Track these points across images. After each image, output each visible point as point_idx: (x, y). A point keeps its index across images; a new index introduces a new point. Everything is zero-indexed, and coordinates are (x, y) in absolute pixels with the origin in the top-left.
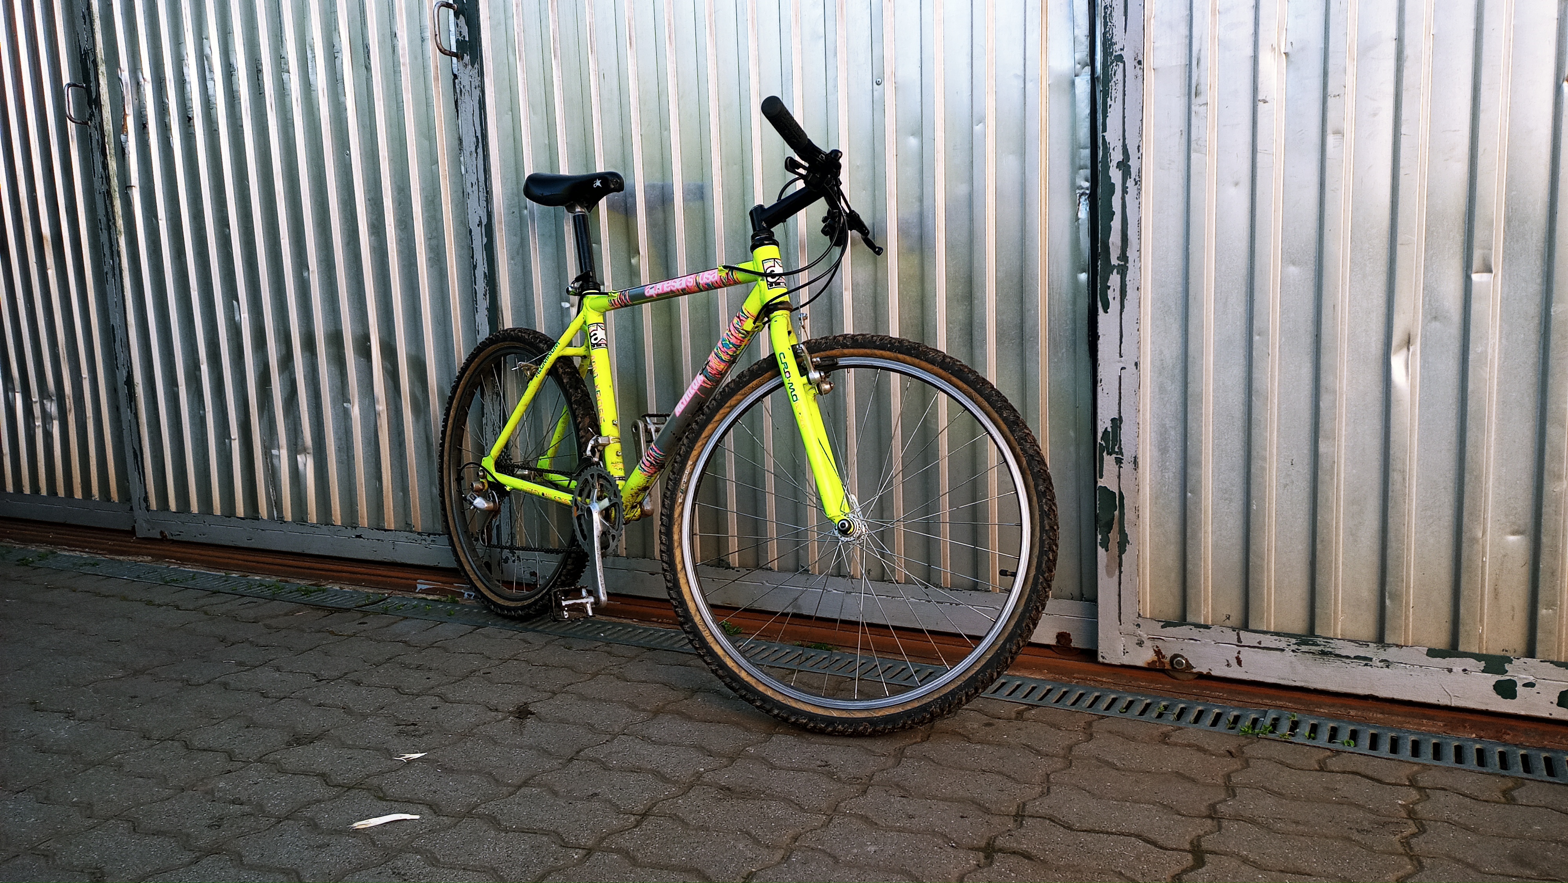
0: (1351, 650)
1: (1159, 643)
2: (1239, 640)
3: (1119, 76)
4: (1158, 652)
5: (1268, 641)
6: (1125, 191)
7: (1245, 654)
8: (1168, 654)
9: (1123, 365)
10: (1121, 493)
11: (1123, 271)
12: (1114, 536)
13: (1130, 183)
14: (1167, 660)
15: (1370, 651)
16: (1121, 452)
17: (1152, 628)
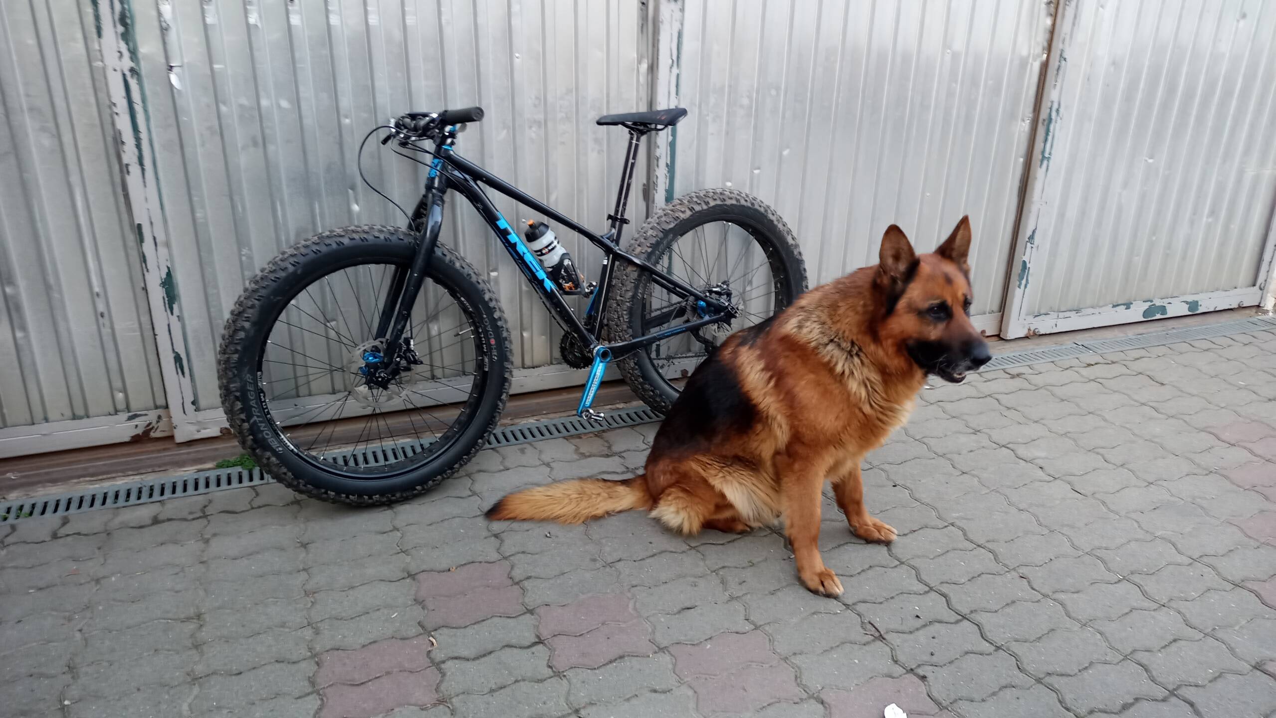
0: (1091, 311)
1: (1031, 325)
2: (1056, 316)
4: (1029, 330)
5: (1067, 314)
6: (1056, 122)
7: (1060, 322)
8: (1032, 329)
10: (1030, 262)
11: (1049, 159)
12: (1024, 282)
13: (1059, 119)
14: (1031, 332)
15: (1096, 311)
16: (1033, 244)
17: (1030, 319)
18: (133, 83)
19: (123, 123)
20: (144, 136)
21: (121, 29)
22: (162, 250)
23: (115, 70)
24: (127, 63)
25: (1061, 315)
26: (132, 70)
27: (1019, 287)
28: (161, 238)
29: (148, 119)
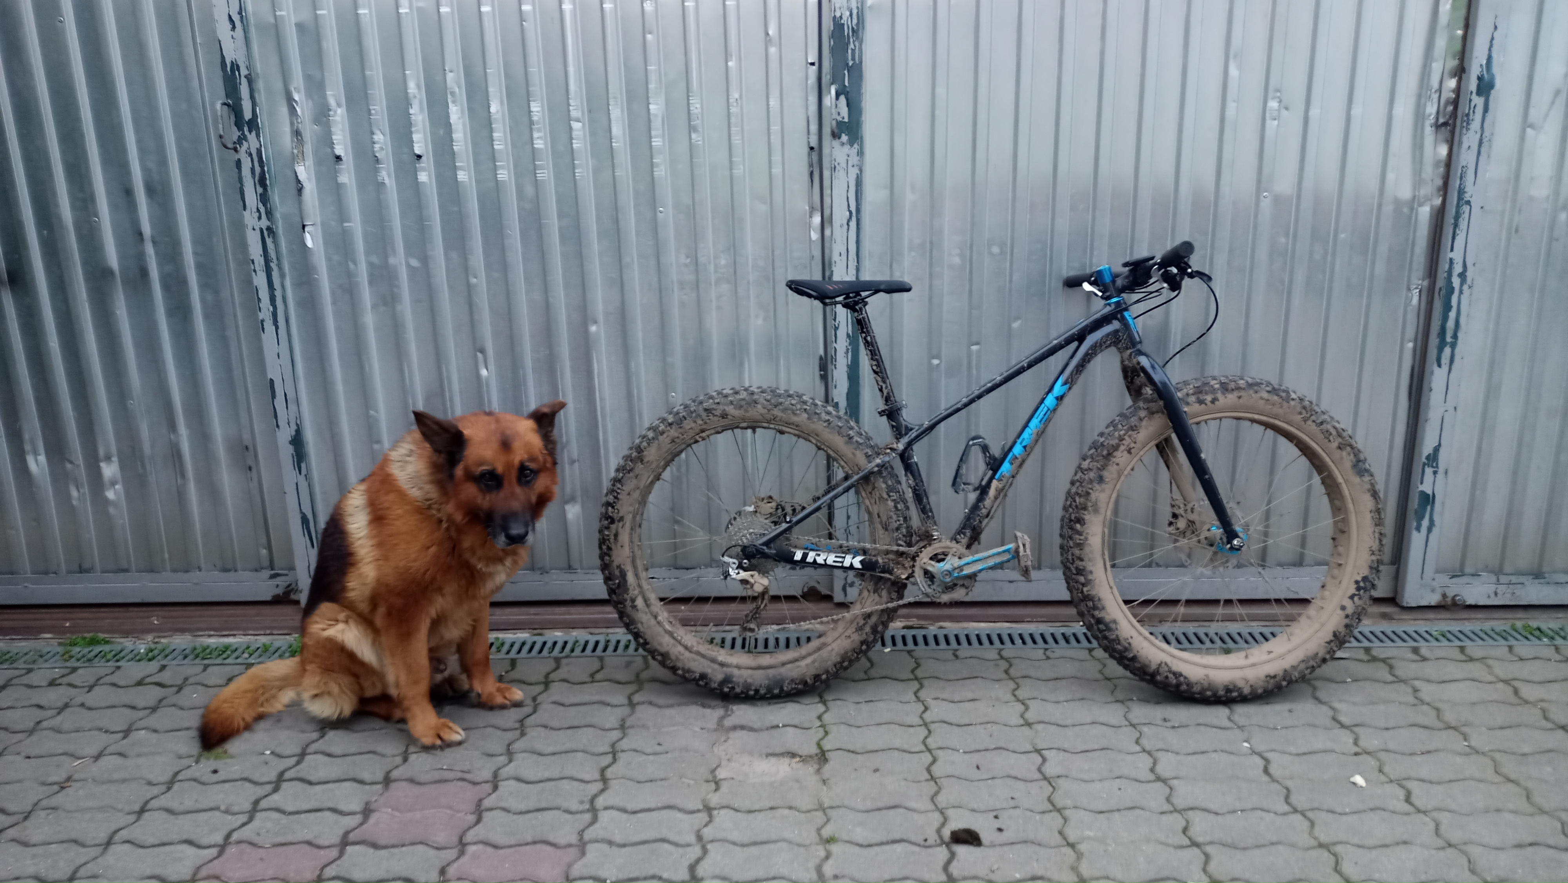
1: (1446, 590)
2: (1498, 582)
3: (1466, 215)
4: (1444, 596)
5: (1517, 579)
6: (1461, 292)
7: (1502, 590)
8: (1450, 596)
9: (1446, 409)
10: (1434, 494)
12: (1425, 523)
14: (1449, 600)
16: (1437, 467)
17: (1443, 579)
18: (269, 241)
19: (260, 280)
20: (278, 294)
21: (260, 190)
22: (292, 407)
23: (254, 229)
24: (264, 223)
25: (1504, 579)
26: (269, 229)
27: (1418, 529)
28: (291, 395)
29: (282, 276)
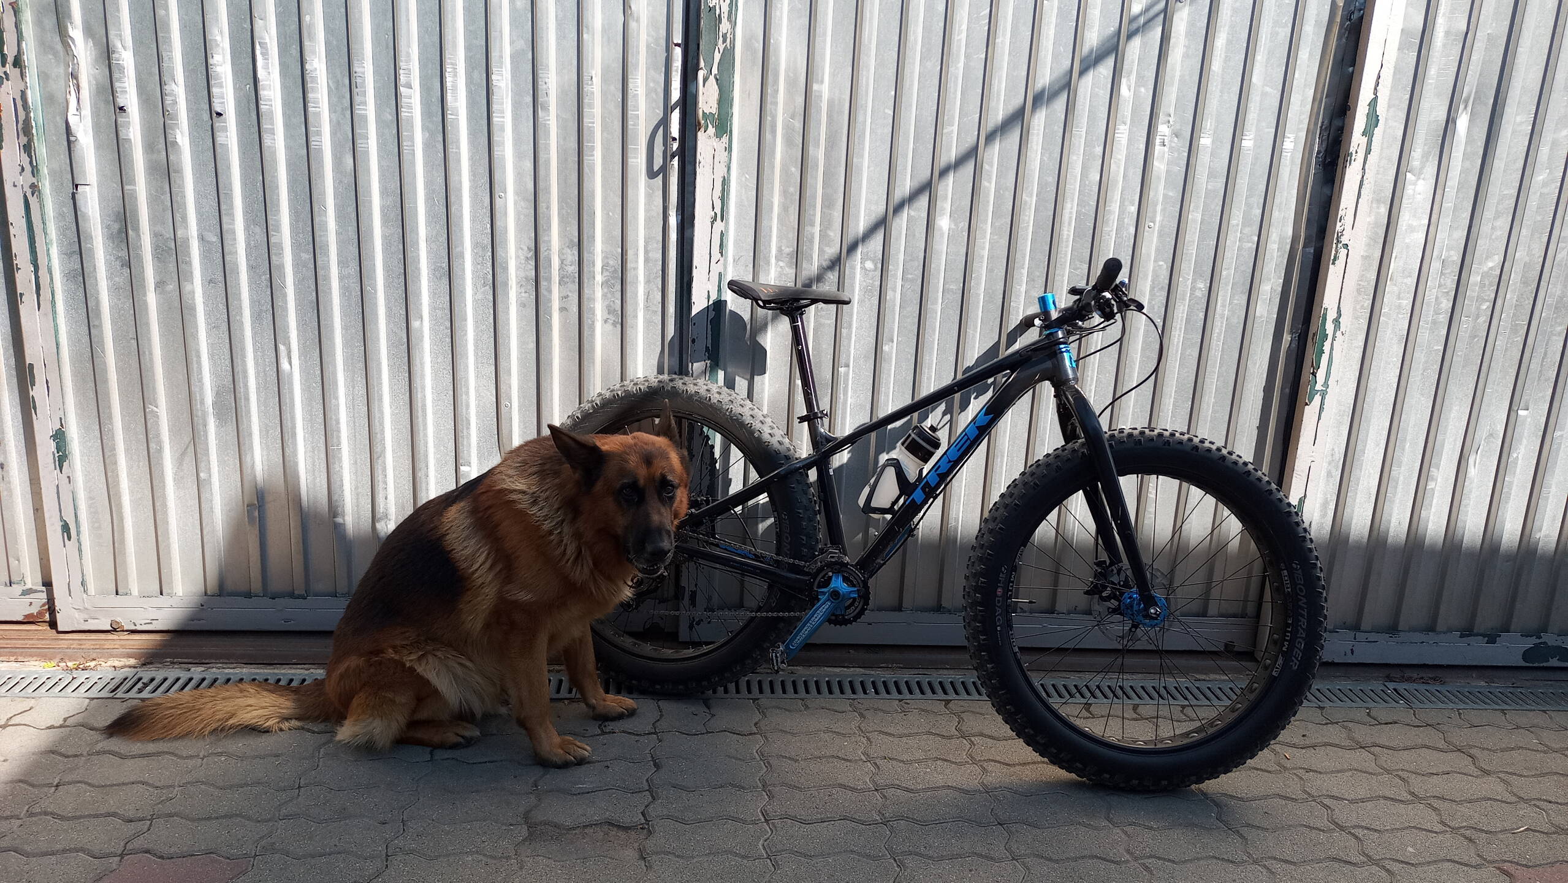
2: (1355, 638)
6: (1334, 339)
9: (1313, 459)
11: (1322, 392)
18: (32, 201)
19: (20, 244)
20: (42, 260)
21: (24, 140)
22: (55, 393)
23: (15, 186)
24: (28, 179)
26: (33, 186)
28: (53, 380)
